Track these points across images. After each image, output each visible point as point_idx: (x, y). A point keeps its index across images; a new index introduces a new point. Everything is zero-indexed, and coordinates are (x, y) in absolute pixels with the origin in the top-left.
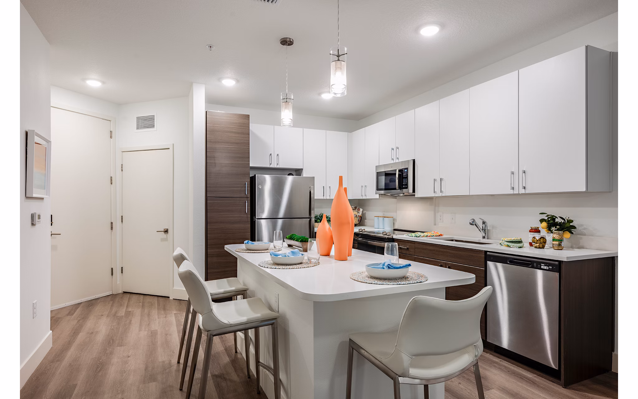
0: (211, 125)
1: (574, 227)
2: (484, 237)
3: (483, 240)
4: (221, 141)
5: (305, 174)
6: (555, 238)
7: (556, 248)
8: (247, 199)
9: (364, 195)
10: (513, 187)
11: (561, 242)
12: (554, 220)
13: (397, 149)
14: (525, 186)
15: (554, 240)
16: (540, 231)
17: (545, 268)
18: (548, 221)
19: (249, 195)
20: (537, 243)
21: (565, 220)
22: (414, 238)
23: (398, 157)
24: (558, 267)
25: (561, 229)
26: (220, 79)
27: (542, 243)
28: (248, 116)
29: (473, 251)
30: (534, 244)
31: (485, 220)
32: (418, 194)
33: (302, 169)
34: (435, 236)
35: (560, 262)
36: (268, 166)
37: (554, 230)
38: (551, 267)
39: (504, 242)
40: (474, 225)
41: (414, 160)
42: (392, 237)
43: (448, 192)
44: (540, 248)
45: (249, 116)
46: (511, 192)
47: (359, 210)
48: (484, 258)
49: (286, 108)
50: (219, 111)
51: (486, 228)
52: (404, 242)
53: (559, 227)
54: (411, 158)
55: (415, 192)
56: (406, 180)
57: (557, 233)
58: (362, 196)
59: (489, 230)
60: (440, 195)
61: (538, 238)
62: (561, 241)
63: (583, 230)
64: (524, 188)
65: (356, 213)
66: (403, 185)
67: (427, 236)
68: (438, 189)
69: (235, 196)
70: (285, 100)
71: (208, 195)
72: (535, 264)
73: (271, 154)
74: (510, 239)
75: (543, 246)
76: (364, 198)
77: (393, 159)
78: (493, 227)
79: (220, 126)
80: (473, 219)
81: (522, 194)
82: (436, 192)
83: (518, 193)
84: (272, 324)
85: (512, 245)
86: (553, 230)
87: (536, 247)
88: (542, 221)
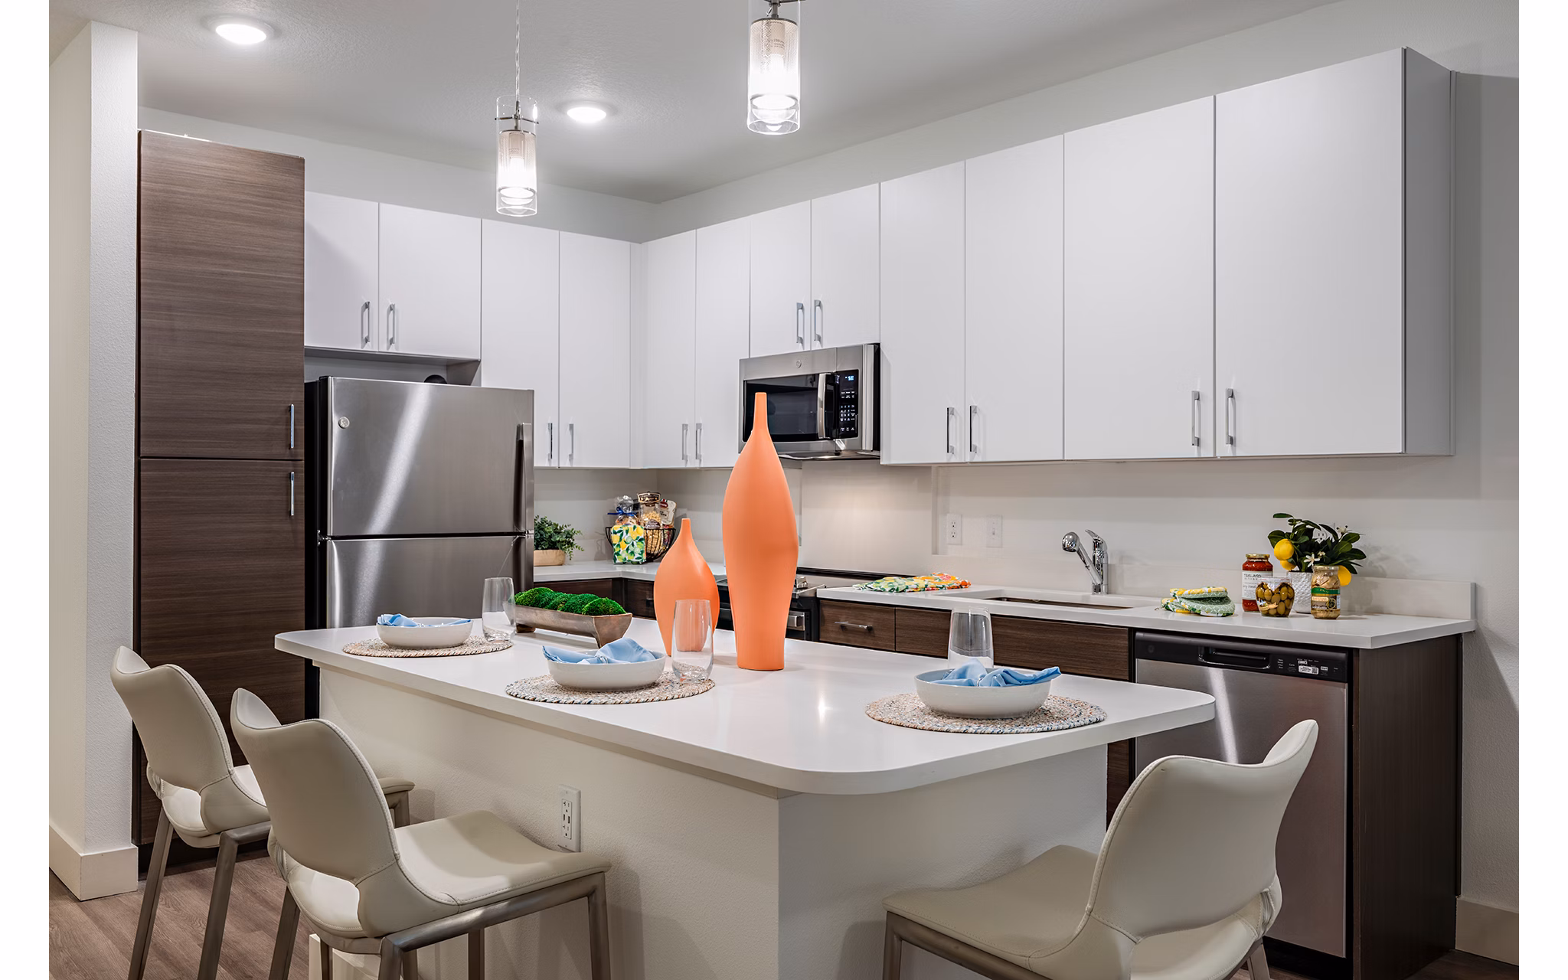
0: (159, 186)
1: (1360, 555)
2: (1097, 589)
3: (1095, 596)
4: (195, 247)
5: (488, 379)
6: (1318, 585)
7: (1321, 614)
8: (294, 466)
9: (691, 453)
10: (1198, 440)
11: (1335, 598)
12: (1310, 532)
13: (818, 308)
14: (1232, 435)
15: (1316, 590)
16: (1272, 566)
17: (1310, 670)
18: (1293, 538)
19: (302, 451)
20: (1270, 602)
21: (1337, 535)
22: (888, 594)
23: (819, 333)
24: (1346, 667)
25: (1329, 560)
26: (206, 22)
27: (1283, 602)
28: (297, 165)
29: (1092, 629)
30: (1263, 603)
31: (1102, 536)
32: (890, 455)
33: (476, 363)
34: (949, 588)
35: (1352, 652)
36: (357, 346)
37: (1312, 563)
38: (1325, 669)
39: (1178, 600)
40: (1074, 551)
41: (879, 344)
42: (812, 595)
43: (992, 450)
44: (1278, 615)
45: (302, 161)
46: (1193, 452)
47: (664, 505)
48: (1127, 650)
49: (513, 151)
50: (186, 136)
51: (1104, 561)
52: (855, 608)
53: (1324, 554)
54: (866, 339)
55: (879, 450)
56: (851, 408)
57: (1324, 571)
58: (685, 457)
59: (1111, 565)
60: (968, 460)
61: (1273, 587)
62: (1333, 592)
63: (1381, 563)
64: (1232, 441)
65: (658, 515)
66: (841, 423)
67: (926, 589)
68: (959, 441)
69: (249, 453)
70: (512, 123)
71: (144, 451)
72: (1280, 662)
73: (367, 306)
74: (1198, 591)
75: (1286, 609)
76: (693, 464)
77: (801, 340)
78: (1123, 558)
79: (191, 191)
80: (1072, 534)
81: (1225, 460)
82: (953, 449)
83: (1212, 456)
84: (590, 894)
85: (1204, 609)
86: (1309, 563)
87: (1267, 614)
88: (1276, 537)
